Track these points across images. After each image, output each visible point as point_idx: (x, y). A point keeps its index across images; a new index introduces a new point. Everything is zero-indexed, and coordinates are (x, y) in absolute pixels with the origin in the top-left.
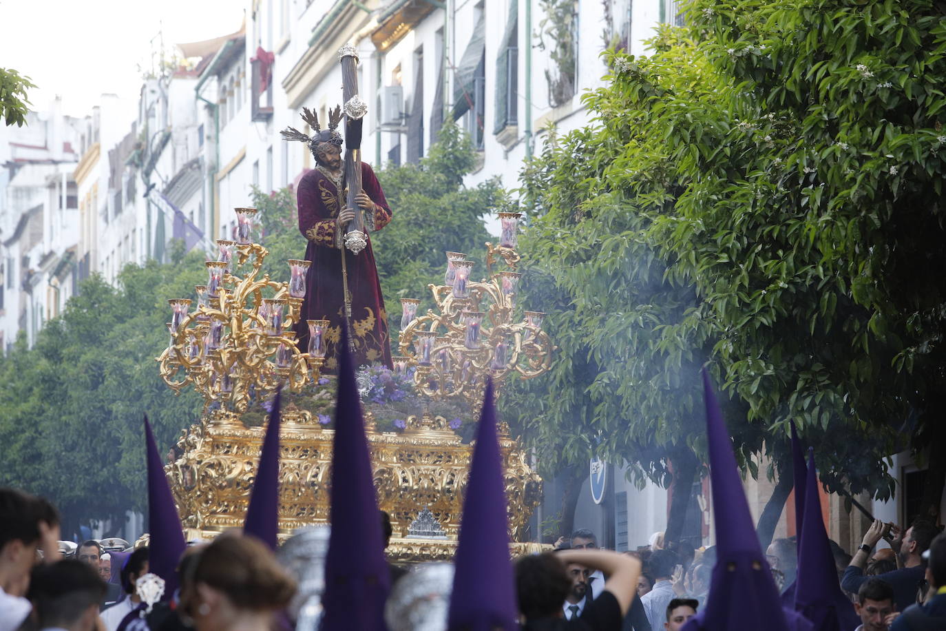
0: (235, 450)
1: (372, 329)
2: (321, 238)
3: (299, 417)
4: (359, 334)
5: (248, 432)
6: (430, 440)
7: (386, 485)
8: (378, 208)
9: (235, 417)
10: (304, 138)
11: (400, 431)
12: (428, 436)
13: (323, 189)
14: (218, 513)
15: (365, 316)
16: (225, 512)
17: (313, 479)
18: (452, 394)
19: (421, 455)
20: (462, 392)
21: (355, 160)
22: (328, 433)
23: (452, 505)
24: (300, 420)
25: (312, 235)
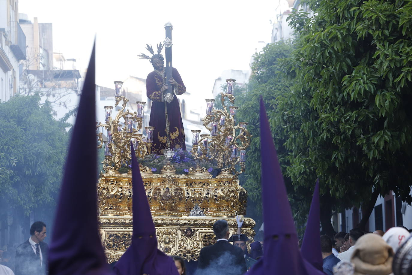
0: (115, 183)
1: (178, 136)
2: (155, 98)
3: (143, 170)
4: (172, 138)
5: (121, 175)
6: (199, 177)
7: (179, 195)
8: (179, 85)
9: (115, 169)
10: (147, 58)
11: (186, 174)
12: (198, 175)
13: (157, 79)
14: (109, 209)
15: (175, 131)
16: (111, 209)
17: (149, 194)
18: (209, 159)
19: (196, 184)
20: (214, 158)
21: (169, 66)
22: (156, 175)
23: (209, 204)
24: (143, 171)
25: (151, 97)
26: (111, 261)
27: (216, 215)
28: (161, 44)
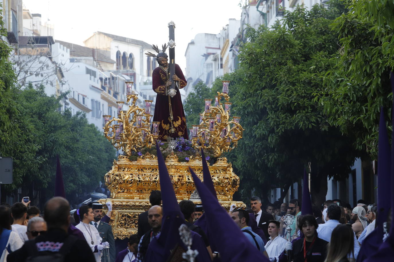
0: (126, 170)
1: (180, 124)
2: (160, 92)
4: (175, 126)
5: (131, 163)
6: (199, 165)
7: (181, 181)
9: (126, 158)
10: (153, 56)
11: (187, 161)
12: (197, 163)
13: (161, 74)
15: (178, 120)
16: (123, 192)
17: (155, 180)
18: (207, 148)
24: (150, 158)
25: (157, 91)
26: (123, 237)
28: (165, 45)
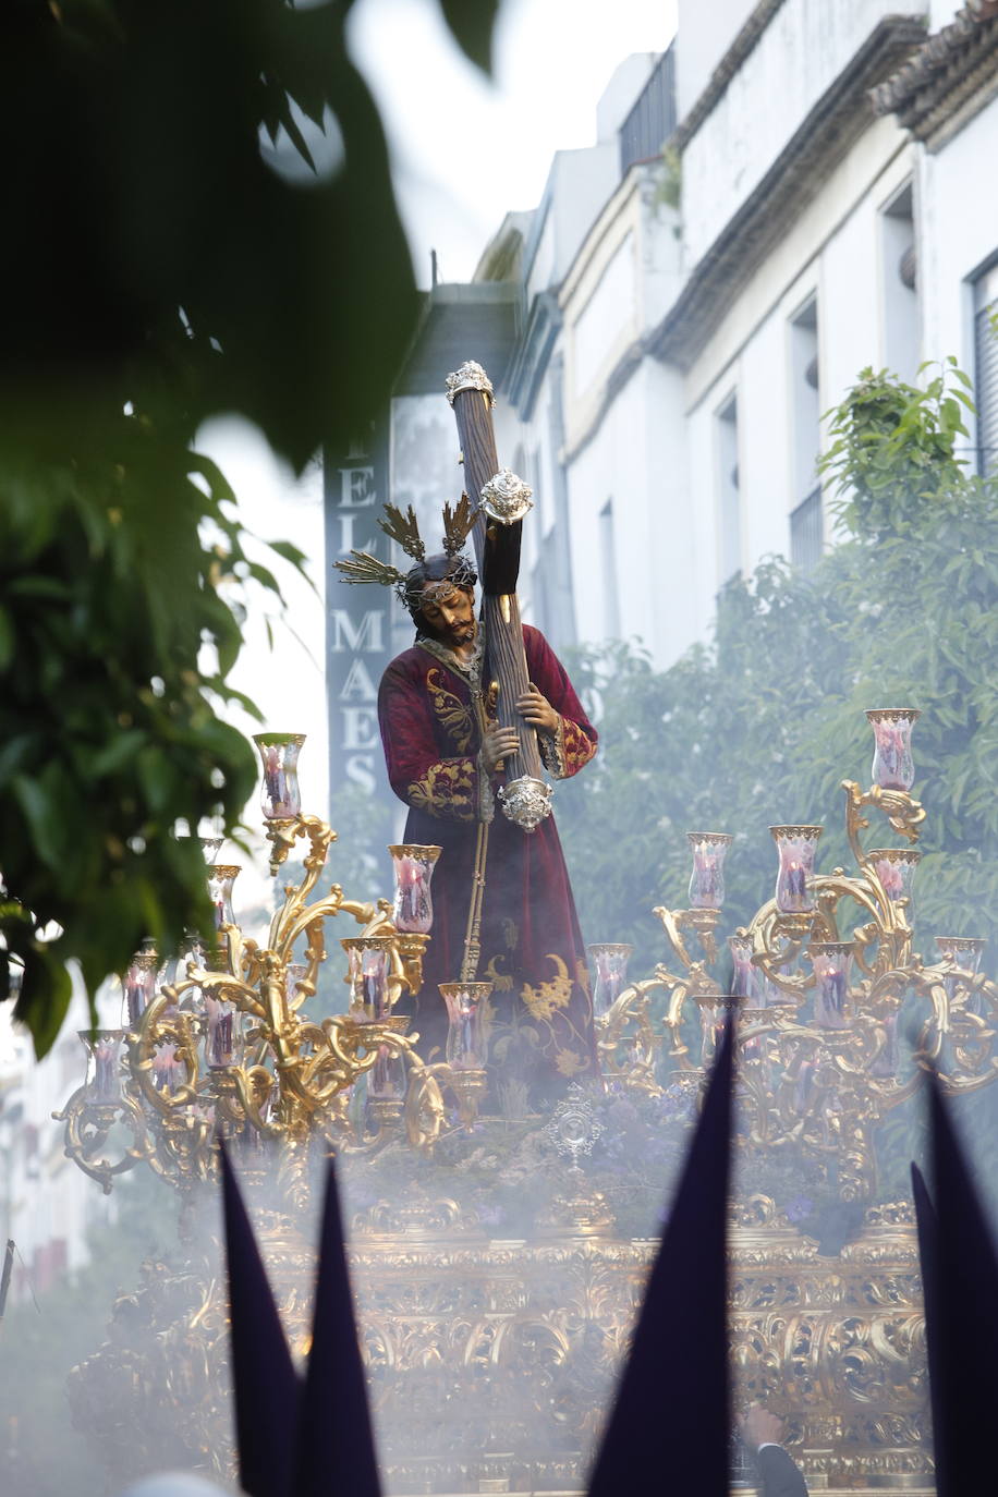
1: (566, 1004)
2: (440, 800)
3: (431, 1215)
4: (538, 1015)
8: (567, 725)
10: (387, 576)
13: (438, 691)
15: (551, 974)
17: (479, 1359)
18: (780, 1141)
20: (800, 1136)
21: (508, 620)
22: (505, 1248)
23: (807, 1402)
24: (432, 1220)
25: (422, 796)
27: (858, 1465)
